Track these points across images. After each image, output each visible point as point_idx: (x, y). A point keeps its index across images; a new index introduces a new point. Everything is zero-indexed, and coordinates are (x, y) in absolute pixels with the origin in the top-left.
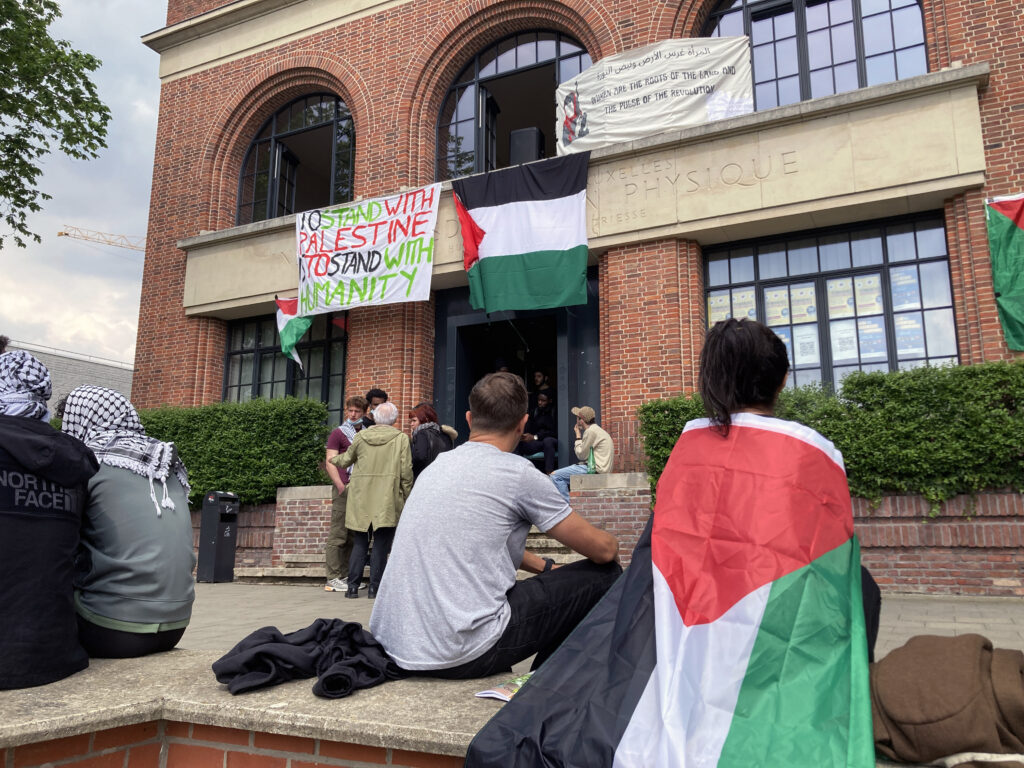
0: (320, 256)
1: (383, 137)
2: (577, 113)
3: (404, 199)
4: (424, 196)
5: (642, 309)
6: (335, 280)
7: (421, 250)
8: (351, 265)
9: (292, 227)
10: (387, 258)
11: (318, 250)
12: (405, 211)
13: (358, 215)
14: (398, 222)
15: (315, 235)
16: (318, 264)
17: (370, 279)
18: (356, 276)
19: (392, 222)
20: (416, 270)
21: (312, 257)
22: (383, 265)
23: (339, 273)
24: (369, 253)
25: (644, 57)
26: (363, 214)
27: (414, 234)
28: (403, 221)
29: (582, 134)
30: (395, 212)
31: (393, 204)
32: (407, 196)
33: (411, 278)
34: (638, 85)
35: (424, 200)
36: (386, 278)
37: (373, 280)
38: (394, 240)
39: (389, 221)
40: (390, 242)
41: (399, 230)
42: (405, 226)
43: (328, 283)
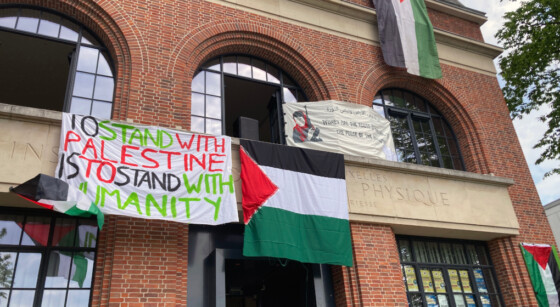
0: (103, 164)
1: (157, 80)
2: (308, 125)
3: (196, 139)
4: (216, 142)
5: (379, 271)
6: (126, 191)
7: (221, 184)
8: (143, 180)
9: (58, 124)
10: (186, 182)
11: (99, 156)
12: (198, 149)
13: (146, 138)
14: (192, 157)
15: (90, 140)
16: (99, 170)
17: (169, 198)
18: (152, 191)
19: (186, 156)
20: (219, 199)
21: (91, 161)
22: (183, 188)
23: (131, 184)
24: (164, 175)
25: (357, 110)
26: (152, 139)
27: (210, 170)
28: (199, 155)
29: (313, 140)
30: (189, 147)
31: (186, 139)
32: (199, 137)
33: (217, 205)
34: (355, 124)
35: (216, 146)
36: (187, 200)
37: (173, 200)
38: (191, 169)
39: (183, 154)
40: (186, 169)
41: (195, 163)
42: (201, 161)
43: (117, 191)
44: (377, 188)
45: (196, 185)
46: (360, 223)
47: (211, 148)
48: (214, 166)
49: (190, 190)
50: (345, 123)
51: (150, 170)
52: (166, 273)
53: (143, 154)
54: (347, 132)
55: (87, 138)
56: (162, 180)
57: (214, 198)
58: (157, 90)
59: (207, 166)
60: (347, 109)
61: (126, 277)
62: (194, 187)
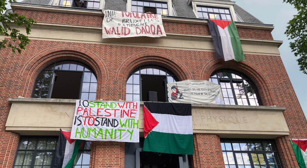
0: (90, 118)
2: (178, 92)
4: (134, 104)
7: (134, 124)
8: (104, 123)
10: (121, 123)
11: (89, 115)
12: (126, 108)
13: (106, 105)
14: (124, 111)
16: (89, 120)
20: (133, 130)
21: (86, 117)
25: (200, 83)
27: (131, 117)
28: (126, 110)
29: (180, 98)
30: (123, 107)
31: (121, 104)
32: (127, 103)
33: (131, 133)
34: (199, 89)
35: (134, 106)
36: (120, 130)
37: (116, 130)
38: (123, 117)
39: (121, 110)
40: (121, 117)
41: (125, 114)
42: (127, 113)
43: (95, 129)
44: (209, 117)
45: (125, 124)
46: (200, 134)
47: (132, 106)
48: (132, 115)
49: (122, 126)
50: (194, 89)
51: (108, 117)
52: (115, 158)
53: (105, 111)
54: (195, 93)
55: (85, 108)
56: (111, 122)
57: (131, 131)
58: (112, 86)
59: (129, 115)
60: (195, 83)
61: (100, 160)
62: (124, 124)
